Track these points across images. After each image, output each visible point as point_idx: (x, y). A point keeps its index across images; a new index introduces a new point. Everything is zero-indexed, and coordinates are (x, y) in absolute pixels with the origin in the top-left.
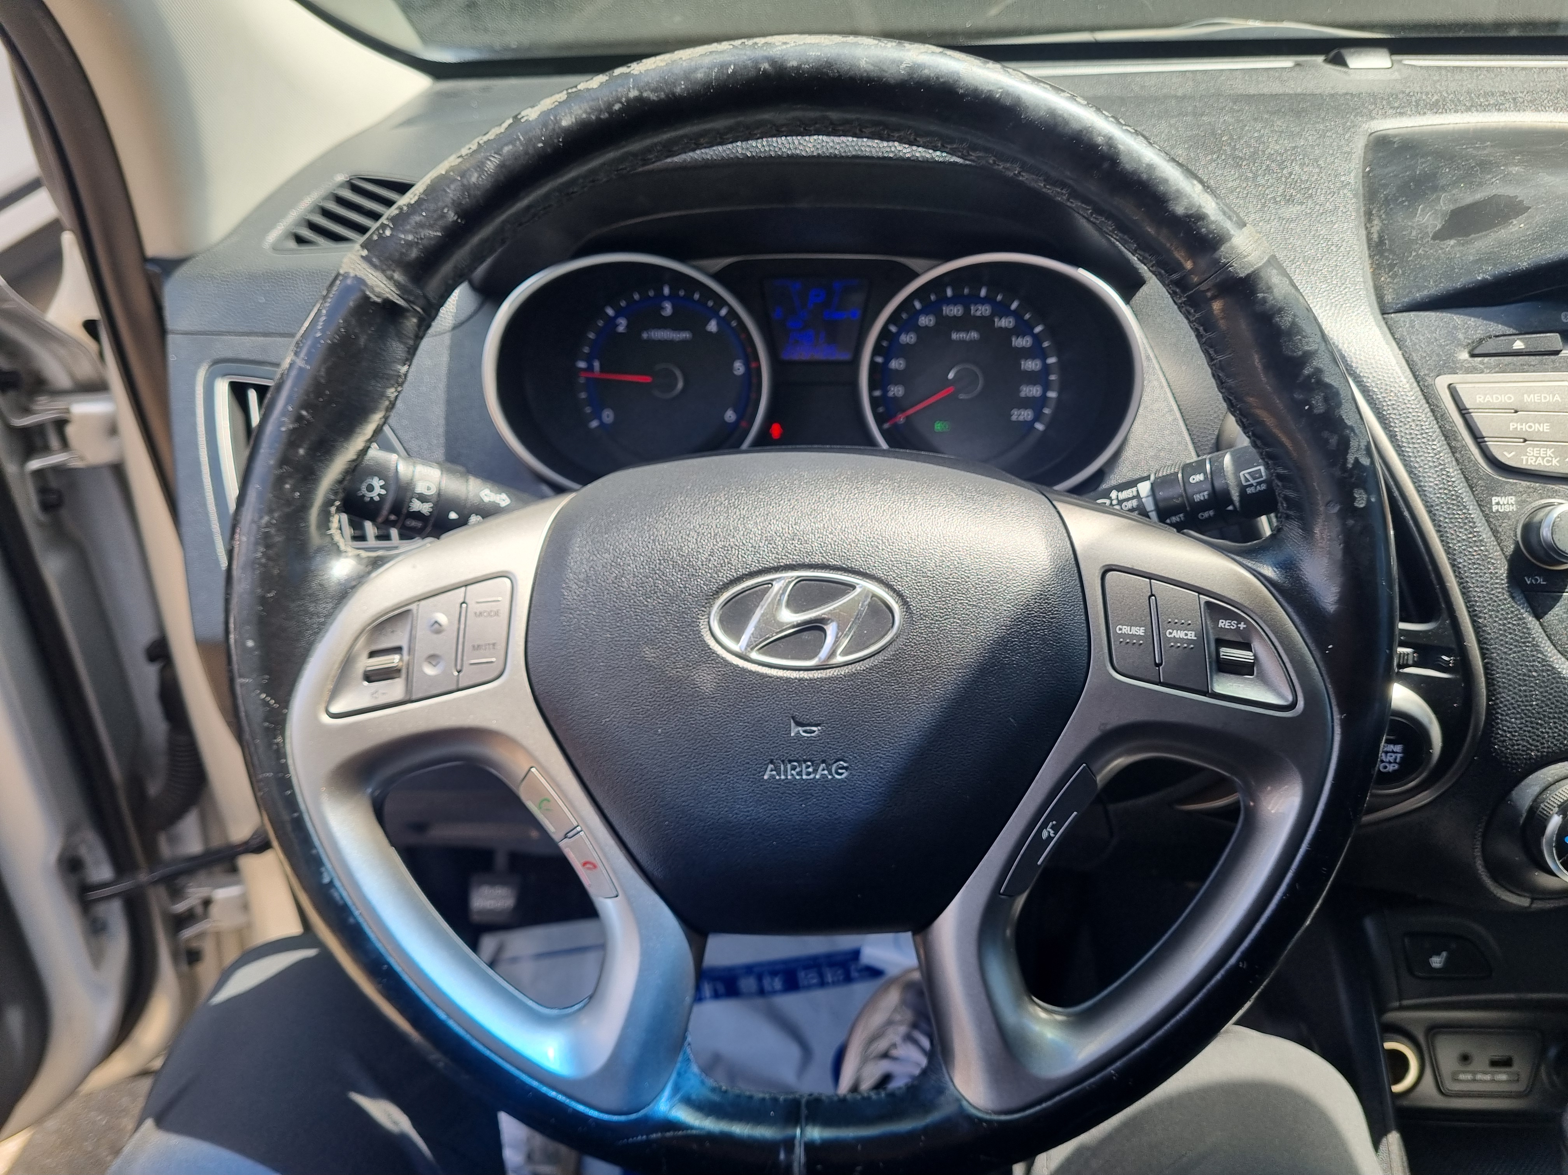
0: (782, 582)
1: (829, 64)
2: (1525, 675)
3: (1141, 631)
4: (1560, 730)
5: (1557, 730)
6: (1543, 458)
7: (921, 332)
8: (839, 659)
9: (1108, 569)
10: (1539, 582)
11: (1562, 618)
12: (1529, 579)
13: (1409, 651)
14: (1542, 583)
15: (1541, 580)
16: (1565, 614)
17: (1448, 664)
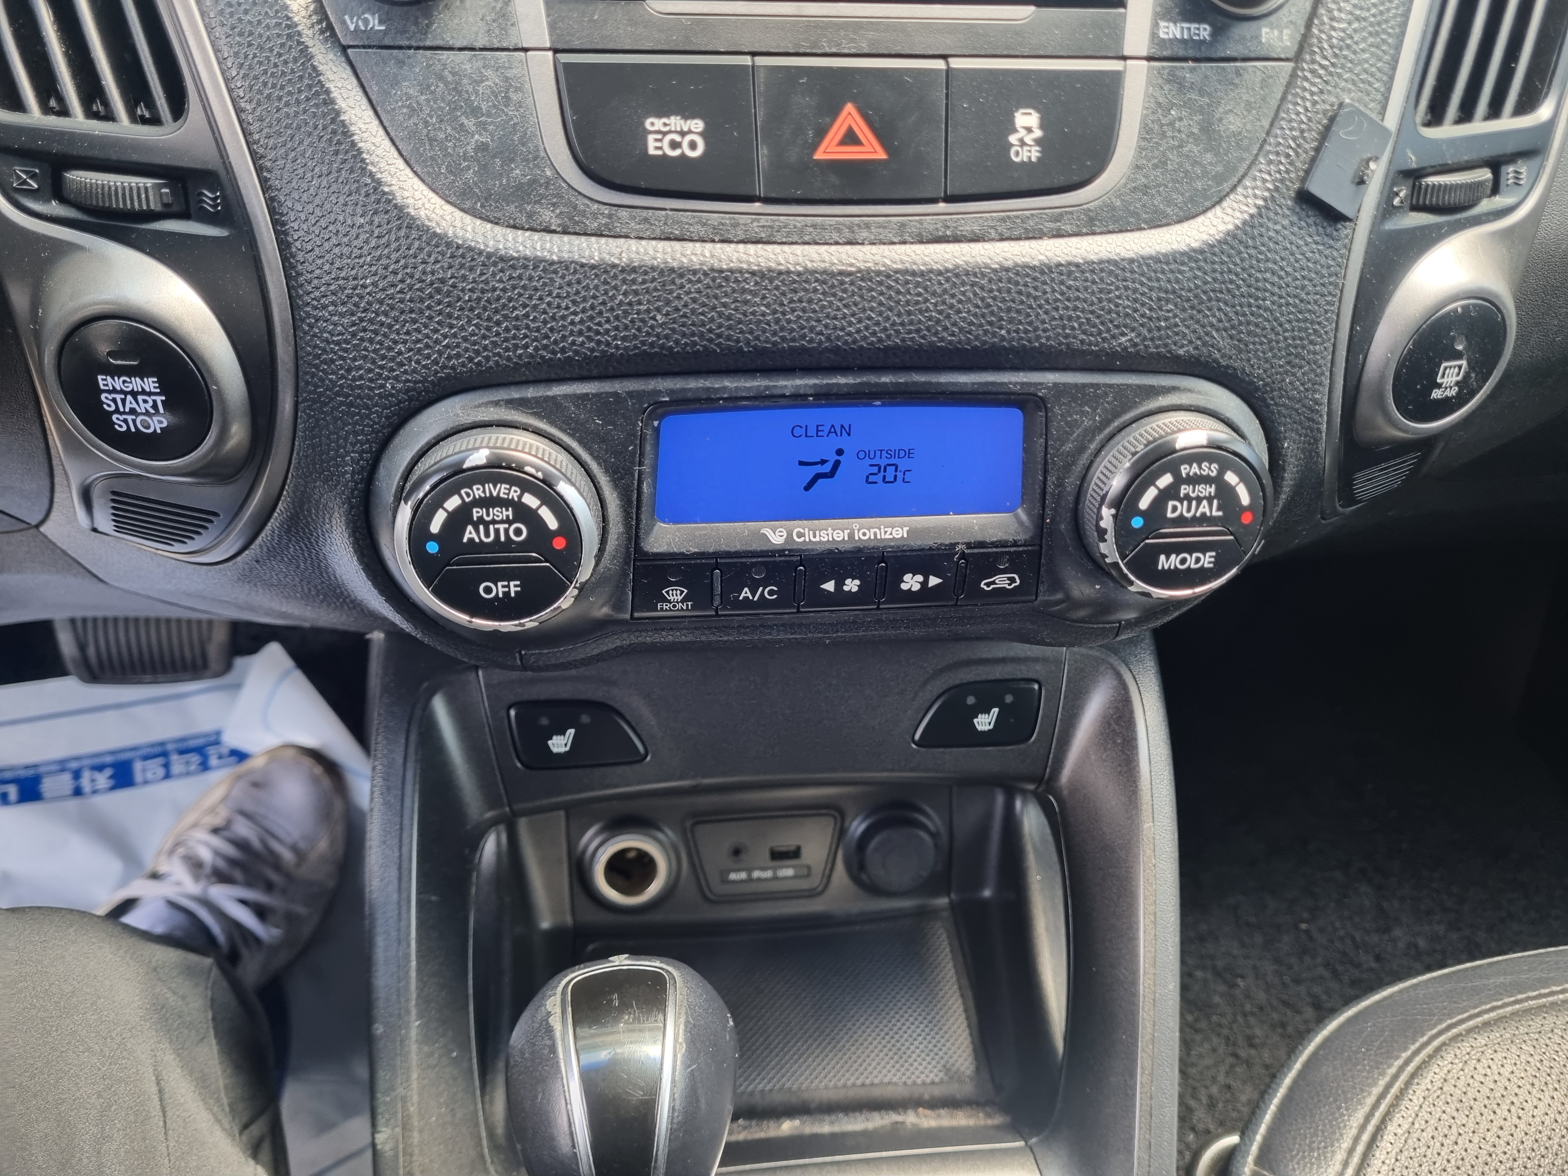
10: (371, 26)
11: (418, 103)
12: (351, 19)
13: (150, 182)
14: (377, 28)
15: (374, 23)
16: (422, 94)
17: (215, 206)
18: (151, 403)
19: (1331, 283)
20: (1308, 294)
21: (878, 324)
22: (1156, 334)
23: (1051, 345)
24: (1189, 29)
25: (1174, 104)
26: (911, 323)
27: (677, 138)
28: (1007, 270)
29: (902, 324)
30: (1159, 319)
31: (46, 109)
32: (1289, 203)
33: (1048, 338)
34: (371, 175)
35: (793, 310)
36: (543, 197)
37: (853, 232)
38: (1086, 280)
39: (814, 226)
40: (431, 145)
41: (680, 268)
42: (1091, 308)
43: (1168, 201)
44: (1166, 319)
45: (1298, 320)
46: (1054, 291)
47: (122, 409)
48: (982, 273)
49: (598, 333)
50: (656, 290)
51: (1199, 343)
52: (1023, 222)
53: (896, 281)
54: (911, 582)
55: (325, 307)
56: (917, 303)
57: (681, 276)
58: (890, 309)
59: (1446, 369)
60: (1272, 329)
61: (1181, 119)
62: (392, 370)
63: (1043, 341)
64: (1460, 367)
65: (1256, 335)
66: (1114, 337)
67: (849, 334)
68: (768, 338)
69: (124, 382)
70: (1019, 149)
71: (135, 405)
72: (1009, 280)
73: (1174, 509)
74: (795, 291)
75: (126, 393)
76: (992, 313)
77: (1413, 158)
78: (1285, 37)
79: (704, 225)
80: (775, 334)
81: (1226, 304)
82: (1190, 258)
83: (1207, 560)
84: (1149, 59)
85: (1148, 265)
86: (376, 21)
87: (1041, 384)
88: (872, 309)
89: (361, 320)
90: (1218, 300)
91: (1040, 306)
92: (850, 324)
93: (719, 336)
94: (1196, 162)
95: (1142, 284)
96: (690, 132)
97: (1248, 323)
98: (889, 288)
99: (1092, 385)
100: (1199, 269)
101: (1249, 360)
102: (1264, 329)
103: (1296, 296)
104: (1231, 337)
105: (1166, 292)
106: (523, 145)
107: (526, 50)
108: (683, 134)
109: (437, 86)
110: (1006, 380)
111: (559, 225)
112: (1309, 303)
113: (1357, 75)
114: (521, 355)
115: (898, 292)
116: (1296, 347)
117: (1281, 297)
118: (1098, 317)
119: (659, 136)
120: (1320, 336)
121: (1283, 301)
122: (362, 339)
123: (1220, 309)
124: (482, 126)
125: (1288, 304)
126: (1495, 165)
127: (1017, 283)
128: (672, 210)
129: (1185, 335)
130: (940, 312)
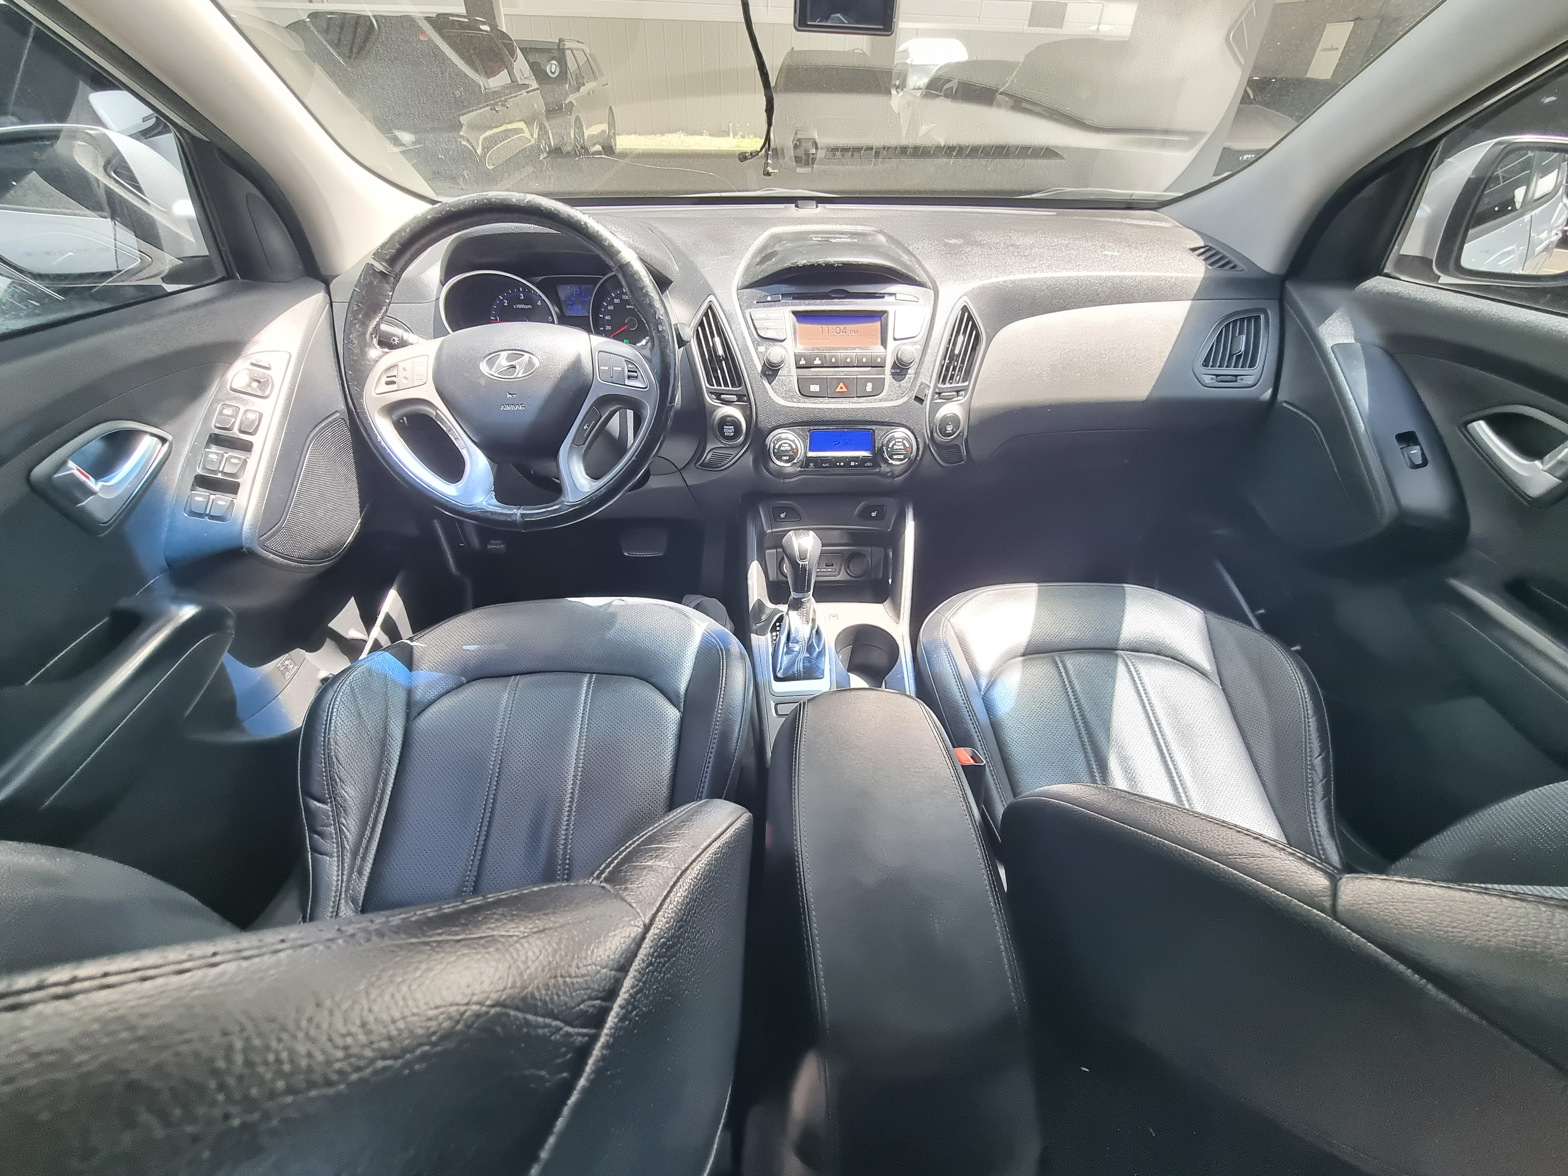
0: (504, 354)
1: (504, 200)
2: (766, 405)
3: (607, 368)
6: (772, 334)
7: (615, 305)
8: (520, 375)
9: (600, 351)
11: (776, 385)
13: (735, 397)
17: (745, 400)
18: (731, 430)
19: (923, 411)
20: (918, 413)
22: (891, 419)
24: (896, 370)
25: (894, 382)
27: (815, 388)
28: (867, 409)
30: (891, 417)
31: (717, 386)
32: (915, 398)
34: (770, 397)
36: (794, 398)
37: (842, 402)
39: (837, 401)
40: (778, 390)
43: (894, 397)
44: (893, 417)
45: (918, 419)
47: (727, 432)
51: (899, 421)
52: (868, 401)
54: (852, 464)
55: (761, 416)
59: (950, 427)
60: (913, 419)
61: (895, 384)
62: (768, 423)
65: (910, 420)
66: (884, 420)
68: (828, 418)
69: (727, 427)
70: (868, 389)
71: (729, 431)
73: (895, 447)
75: (728, 429)
77: (938, 390)
78: (913, 370)
79: (818, 402)
81: (904, 414)
82: (898, 408)
83: (902, 457)
84: (890, 375)
85: (891, 409)
89: (766, 417)
90: (901, 414)
94: (898, 392)
95: (887, 411)
96: (817, 388)
97: (908, 418)
101: (910, 424)
102: (911, 418)
104: (906, 420)
105: (892, 412)
106: (792, 390)
107: (792, 375)
109: (779, 382)
111: (797, 402)
113: (926, 378)
114: (790, 422)
116: (918, 422)
117: (913, 414)
119: (812, 388)
120: (922, 419)
122: (766, 420)
123: (902, 416)
124: (786, 388)
125: (916, 416)
126: (958, 392)
128: (813, 399)
129: (896, 419)
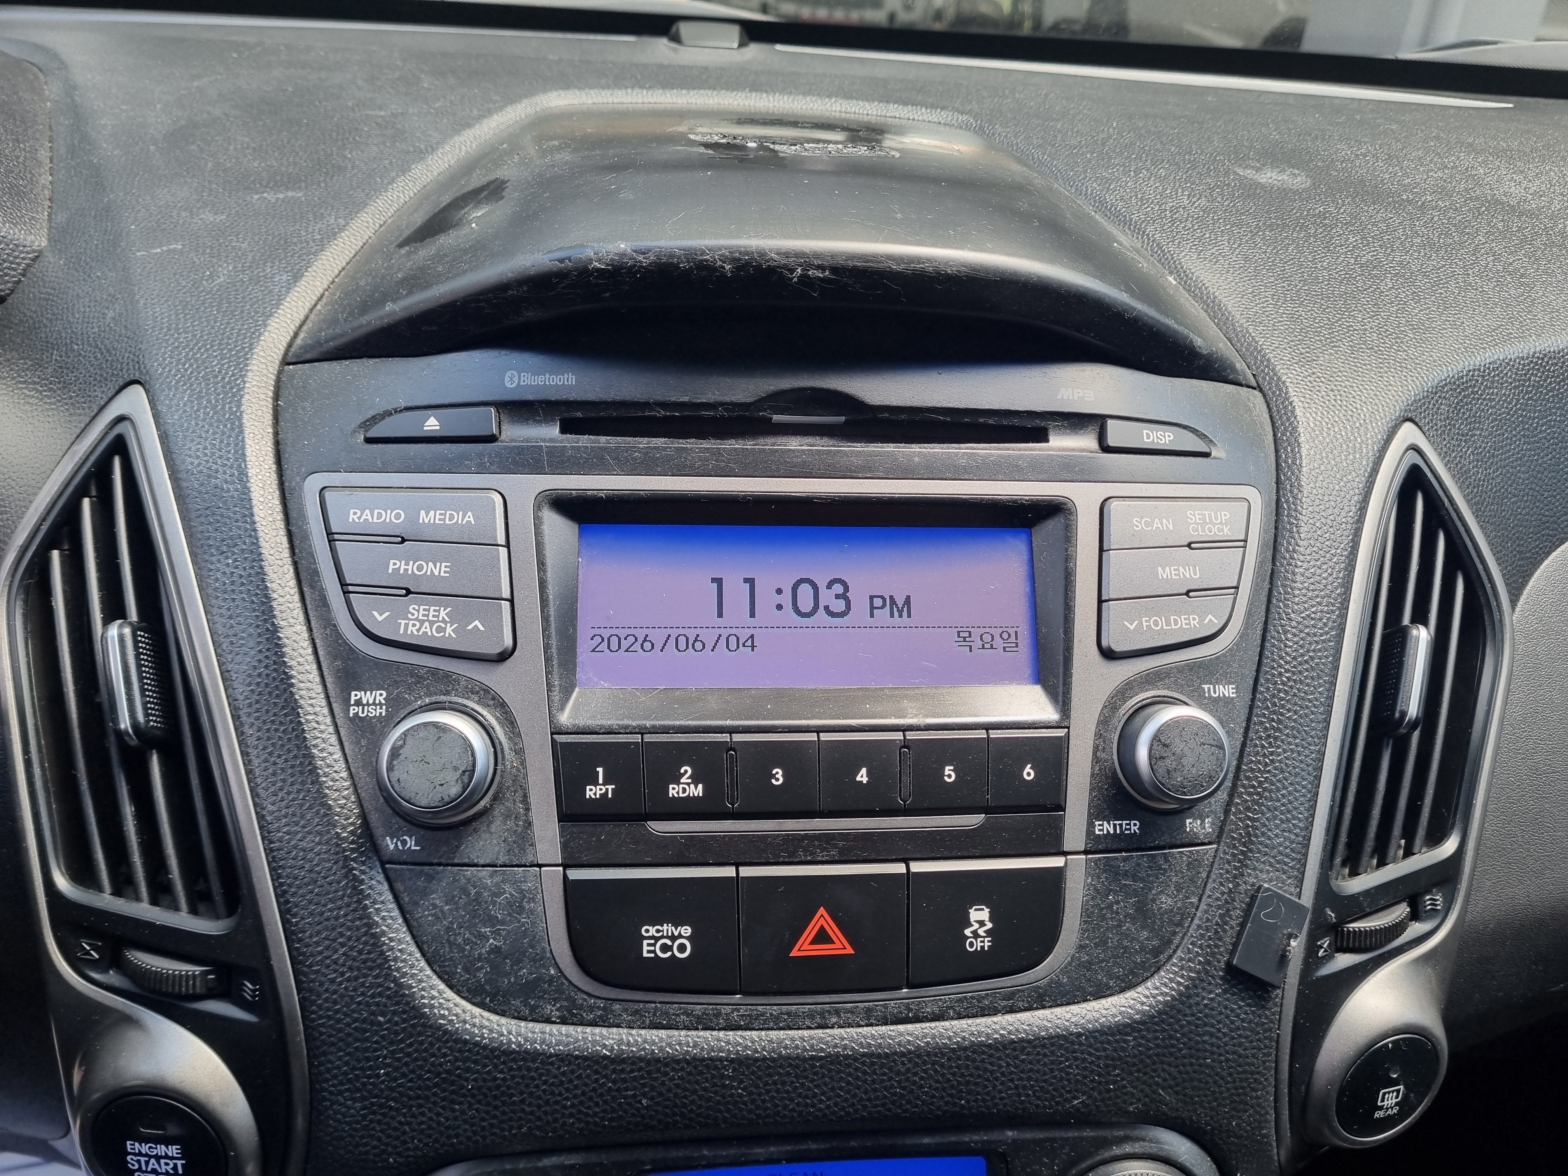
2: (364, 1021)
4: (431, 1119)
5: (424, 1119)
6: (432, 623)
10: (408, 846)
11: (442, 911)
12: (392, 841)
13: (198, 969)
14: (413, 848)
15: (411, 844)
16: (447, 904)
17: (254, 997)
18: (172, 1166)
19: (1266, 1038)
20: (1245, 1050)
21: (846, 1100)
22: (1107, 1096)
23: (1008, 1110)
24: (1121, 825)
25: (1111, 890)
26: (877, 1098)
27: (669, 943)
28: (965, 1049)
29: (869, 1100)
30: (1108, 1083)
31: (117, 892)
32: (1221, 973)
33: (1005, 1105)
34: (395, 980)
35: (768, 1092)
36: (545, 992)
37: (824, 1018)
38: (1038, 1054)
39: (789, 1014)
40: (450, 948)
41: (665, 1059)
42: (1044, 1078)
43: (1110, 975)
44: (1115, 1082)
45: (1239, 1073)
46: (1008, 1065)
47: (144, 1168)
48: (942, 1053)
49: (587, 1115)
50: (642, 1077)
51: (1147, 1100)
52: (979, 1002)
53: (863, 1063)
55: (340, 1093)
56: (883, 1081)
57: (666, 1065)
58: (858, 1087)
59: (1384, 1094)
60: (1215, 1083)
61: (1118, 903)
62: (395, 1147)
63: (1001, 1107)
64: (1398, 1091)
65: (1200, 1089)
66: (1066, 1100)
67: (820, 1110)
69: (150, 1148)
70: (973, 940)
71: (156, 1166)
72: (967, 1058)
74: (770, 1075)
75: (150, 1157)
76: (952, 1087)
77: (1333, 915)
78: (1207, 825)
79: (688, 1015)
80: (750, 1112)
81: (1170, 1065)
82: (1134, 1029)
84: (1086, 852)
85: (1095, 1038)
86: (413, 843)
87: (1000, 1141)
88: (841, 1088)
89: (372, 1104)
90: (1162, 1063)
91: (997, 1079)
92: (821, 1101)
93: (698, 1115)
94: (1134, 939)
95: (1090, 1054)
96: (680, 936)
97: (1192, 1080)
98: (857, 1069)
99: (1048, 1139)
100: (1143, 1037)
101: (1195, 1111)
102: (1207, 1083)
103: (1234, 1053)
104: (1177, 1093)
105: (1113, 1059)
106: (532, 947)
107: (540, 866)
108: (673, 938)
109: (460, 898)
110: (967, 1139)
111: (558, 1018)
112: (1248, 1057)
113: (1274, 857)
114: (515, 1135)
115: (865, 1073)
116: (1238, 1095)
117: (1220, 1055)
118: (1051, 1084)
119: (653, 941)
120: (1261, 1083)
121: (1223, 1058)
122: (371, 1121)
123: (1164, 1070)
124: (497, 933)
125: (1227, 1060)
126: (1413, 897)
127: (974, 1060)
128: (660, 1003)
129: (1133, 1094)
130: (903, 1088)
